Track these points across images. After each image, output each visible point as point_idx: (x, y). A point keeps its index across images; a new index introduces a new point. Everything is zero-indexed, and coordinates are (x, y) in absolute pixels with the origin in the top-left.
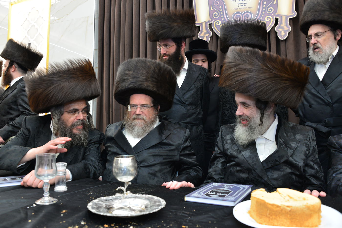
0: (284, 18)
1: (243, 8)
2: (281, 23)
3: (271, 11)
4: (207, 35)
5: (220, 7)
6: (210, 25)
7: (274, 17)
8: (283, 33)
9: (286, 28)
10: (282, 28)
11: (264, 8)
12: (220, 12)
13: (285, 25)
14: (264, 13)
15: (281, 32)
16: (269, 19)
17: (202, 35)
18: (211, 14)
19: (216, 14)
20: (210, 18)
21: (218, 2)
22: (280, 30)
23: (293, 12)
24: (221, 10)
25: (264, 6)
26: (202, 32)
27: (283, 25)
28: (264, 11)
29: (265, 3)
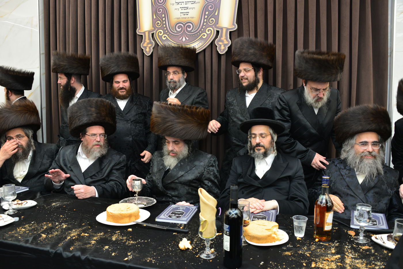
0: (224, 30)
1: (186, 18)
2: (221, 36)
3: (212, 22)
4: (150, 45)
5: (163, 15)
6: (153, 34)
7: (215, 29)
8: (222, 48)
9: (226, 42)
10: (222, 41)
11: (206, 19)
12: (163, 21)
13: (225, 39)
14: (205, 24)
15: (221, 45)
16: (210, 31)
17: (145, 45)
18: (154, 22)
19: (158, 23)
20: (153, 27)
21: (161, 10)
22: (220, 43)
23: (233, 24)
24: (164, 19)
25: (206, 17)
26: (145, 42)
27: (223, 38)
28: (205, 22)
29: (207, 13)
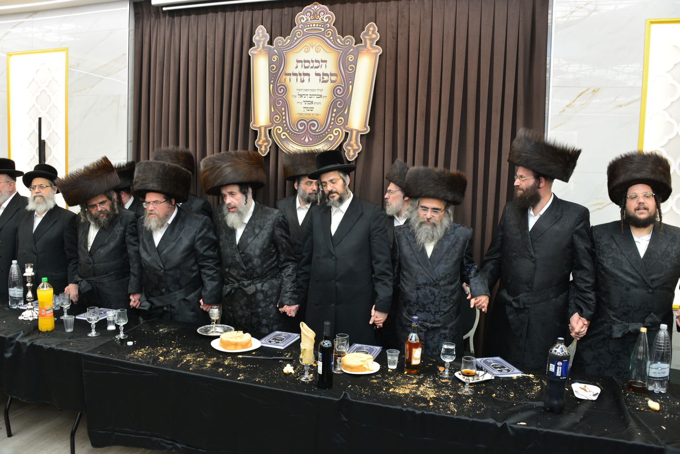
0: (354, 133)
1: (310, 114)
2: (351, 140)
3: (340, 122)
4: (266, 144)
5: (283, 109)
6: (270, 131)
7: (344, 130)
8: (352, 153)
9: (356, 147)
10: (352, 146)
11: (333, 117)
12: (283, 116)
13: (355, 143)
14: (332, 123)
15: (349, 150)
16: (338, 133)
17: (260, 143)
18: (271, 116)
19: (277, 118)
20: (270, 122)
21: (281, 102)
22: (349, 148)
23: (365, 126)
24: (284, 113)
25: (334, 115)
26: (260, 139)
27: (353, 142)
28: (332, 121)
29: (335, 110)
